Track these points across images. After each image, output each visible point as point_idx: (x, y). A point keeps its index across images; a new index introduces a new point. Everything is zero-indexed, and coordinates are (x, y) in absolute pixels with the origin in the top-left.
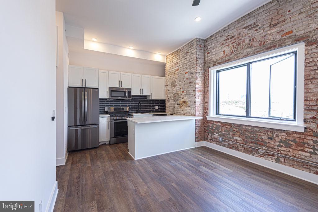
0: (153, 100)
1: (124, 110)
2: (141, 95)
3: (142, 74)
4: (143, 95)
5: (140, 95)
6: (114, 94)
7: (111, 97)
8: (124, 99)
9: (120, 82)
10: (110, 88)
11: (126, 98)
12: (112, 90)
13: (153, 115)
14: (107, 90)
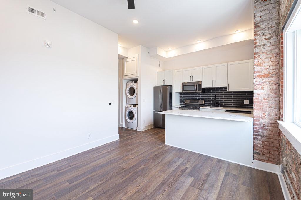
0: (231, 92)
1: (198, 103)
2: (214, 86)
3: (215, 64)
4: (216, 86)
5: (212, 87)
6: (186, 88)
7: (184, 91)
8: (194, 92)
9: (192, 77)
10: (183, 83)
11: (196, 91)
12: (184, 85)
13: (227, 110)
14: (181, 85)
